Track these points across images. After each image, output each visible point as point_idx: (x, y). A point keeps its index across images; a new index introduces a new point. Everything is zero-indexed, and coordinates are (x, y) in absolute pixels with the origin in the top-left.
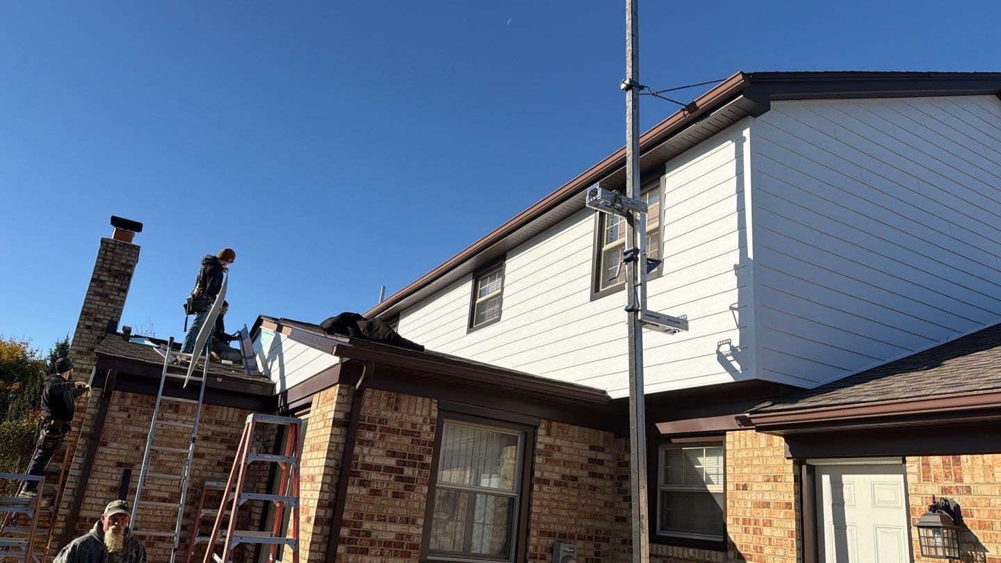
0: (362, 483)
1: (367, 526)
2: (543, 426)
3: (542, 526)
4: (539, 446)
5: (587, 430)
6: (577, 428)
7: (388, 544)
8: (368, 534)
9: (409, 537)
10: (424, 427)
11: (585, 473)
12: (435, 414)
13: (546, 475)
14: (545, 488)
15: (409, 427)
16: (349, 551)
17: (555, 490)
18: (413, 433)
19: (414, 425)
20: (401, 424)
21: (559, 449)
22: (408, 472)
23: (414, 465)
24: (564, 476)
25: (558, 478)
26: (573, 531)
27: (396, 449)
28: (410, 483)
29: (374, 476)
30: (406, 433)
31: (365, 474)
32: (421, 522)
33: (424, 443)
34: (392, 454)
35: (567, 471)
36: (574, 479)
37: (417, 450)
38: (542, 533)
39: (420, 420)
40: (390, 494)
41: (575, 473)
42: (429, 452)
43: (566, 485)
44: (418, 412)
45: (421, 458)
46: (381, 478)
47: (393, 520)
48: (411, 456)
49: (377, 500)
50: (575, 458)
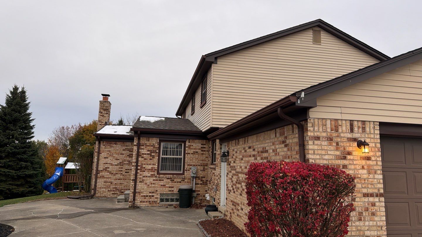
0: (142, 157)
1: (144, 166)
2: (187, 141)
3: (188, 163)
4: (186, 146)
5: (200, 140)
6: (197, 140)
7: (149, 169)
8: (144, 168)
9: (154, 168)
10: (156, 144)
11: (200, 151)
12: (158, 141)
13: (189, 152)
14: (189, 155)
15: (152, 145)
16: (140, 171)
17: (192, 155)
18: (153, 146)
19: (153, 144)
20: (150, 144)
21: (192, 146)
22: (153, 154)
23: (154, 153)
24: (194, 152)
25: (192, 152)
26: (197, 164)
27: (150, 149)
28: (153, 157)
29: (145, 156)
30: (152, 146)
31: (142, 155)
32: (157, 164)
33: (156, 148)
34: (149, 151)
35: (195, 151)
36: (197, 152)
37: (155, 149)
38: (188, 165)
39: (155, 143)
40: (149, 159)
41: (197, 151)
42: (158, 150)
43: (195, 154)
44: (154, 141)
45: (156, 151)
46: (146, 156)
47: (150, 165)
48: (153, 151)
49: (146, 161)
50: (197, 147)
